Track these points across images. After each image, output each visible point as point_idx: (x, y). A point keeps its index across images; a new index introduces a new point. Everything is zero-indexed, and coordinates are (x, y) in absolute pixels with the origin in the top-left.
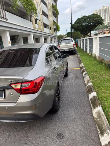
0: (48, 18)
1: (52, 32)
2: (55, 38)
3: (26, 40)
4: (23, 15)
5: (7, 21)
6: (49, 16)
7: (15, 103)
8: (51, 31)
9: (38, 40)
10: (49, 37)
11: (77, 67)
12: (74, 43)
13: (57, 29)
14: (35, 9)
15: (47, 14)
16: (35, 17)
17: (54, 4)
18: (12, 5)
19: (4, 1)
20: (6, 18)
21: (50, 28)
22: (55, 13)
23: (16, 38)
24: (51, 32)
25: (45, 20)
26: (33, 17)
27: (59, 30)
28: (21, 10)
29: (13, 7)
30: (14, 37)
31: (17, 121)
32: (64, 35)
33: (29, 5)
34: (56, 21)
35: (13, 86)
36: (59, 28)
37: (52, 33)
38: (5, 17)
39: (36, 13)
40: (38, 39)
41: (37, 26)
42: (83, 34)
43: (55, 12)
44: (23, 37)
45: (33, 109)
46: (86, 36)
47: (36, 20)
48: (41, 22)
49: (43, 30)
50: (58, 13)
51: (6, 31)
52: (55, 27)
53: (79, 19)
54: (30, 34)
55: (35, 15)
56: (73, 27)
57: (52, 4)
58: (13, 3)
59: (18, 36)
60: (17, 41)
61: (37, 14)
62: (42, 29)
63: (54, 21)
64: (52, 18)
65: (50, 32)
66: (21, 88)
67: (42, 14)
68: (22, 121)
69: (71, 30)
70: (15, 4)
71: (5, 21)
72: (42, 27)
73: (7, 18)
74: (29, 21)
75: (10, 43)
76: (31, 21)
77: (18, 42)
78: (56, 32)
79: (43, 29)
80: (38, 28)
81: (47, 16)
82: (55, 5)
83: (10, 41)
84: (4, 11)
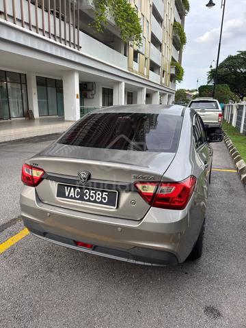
0: (161, 50)
1: (166, 81)
2: (169, 96)
3: (108, 94)
4: (111, 40)
5: (79, 52)
6: (163, 46)
7: (137, 222)
8: (163, 79)
9: (132, 96)
10: (156, 92)
11: (227, 166)
12: (221, 113)
13: (177, 75)
14: (138, 31)
15: (161, 42)
16: (135, 46)
17: (179, 20)
18: (93, 20)
19: (80, 10)
20: (77, 46)
21: (164, 72)
22: (179, 41)
23: (89, 87)
24: (163, 82)
25: (154, 55)
26: (131, 46)
27: (180, 79)
28: (109, 31)
29: (94, 24)
30: (86, 85)
31: (131, 261)
32: (188, 91)
33: (127, 21)
34: (177, 59)
35: (140, 186)
36: (182, 75)
37: (166, 84)
38: (76, 43)
39: (138, 38)
40: (132, 93)
41: (135, 66)
42: (237, 93)
43: (177, 39)
44: (103, 89)
45: (171, 241)
46: (242, 99)
47: (136, 53)
48: (146, 59)
49: (148, 76)
50: (183, 41)
51: (73, 71)
52: (173, 72)
53: (230, 58)
54: (119, 83)
55: (136, 42)
56: (214, 74)
57: (175, 21)
58: (97, 14)
59: (93, 84)
60: (89, 94)
61: (140, 39)
62: (145, 74)
63: (172, 58)
64: (169, 51)
65: (161, 82)
66: (155, 194)
67: (150, 40)
68: (142, 263)
69: (209, 82)
70: (101, 18)
71: (76, 50)
72: (146, 70)
73: (80, 45)
74: (122, 55)
75: (77, 97)
76: (125, 55)
77: (91, 97)
78: (175, 82)
79: (148, 73)
80: (138, 71)
81: (161, 45)
82: (180, 23)
83: (79, 93)
84: (76, 30)
